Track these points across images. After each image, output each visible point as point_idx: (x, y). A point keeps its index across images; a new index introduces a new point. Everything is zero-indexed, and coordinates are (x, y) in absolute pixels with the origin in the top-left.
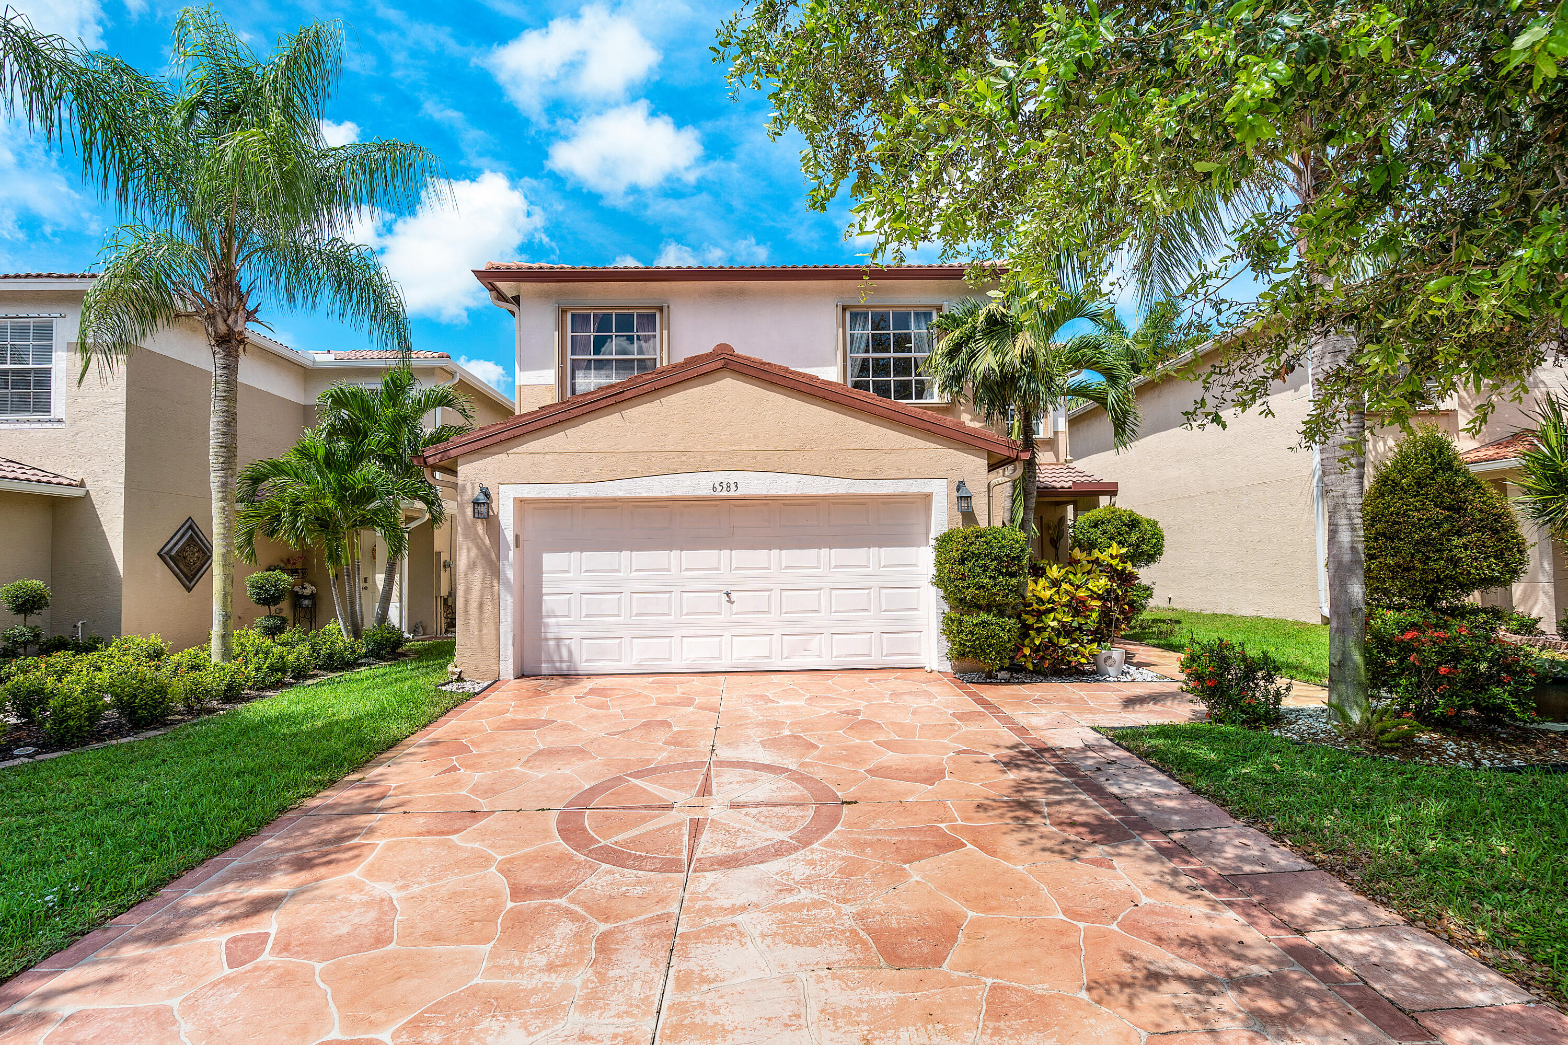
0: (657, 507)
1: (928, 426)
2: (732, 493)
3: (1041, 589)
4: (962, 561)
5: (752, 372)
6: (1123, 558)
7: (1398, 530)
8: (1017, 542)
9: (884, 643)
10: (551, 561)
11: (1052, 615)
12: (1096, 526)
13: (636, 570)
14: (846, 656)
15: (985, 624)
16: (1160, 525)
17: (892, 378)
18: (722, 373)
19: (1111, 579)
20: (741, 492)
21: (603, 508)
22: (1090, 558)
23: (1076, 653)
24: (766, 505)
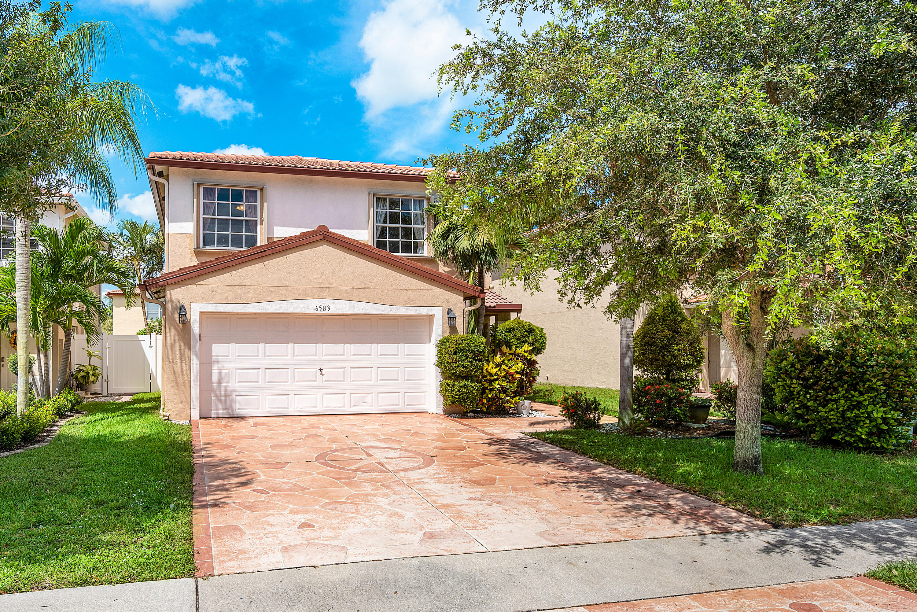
0: (281, 318)
1: (433, 277)
2: (326, 312)
3: (491, 368)
4: (455, 353)
5: (339, 243)
6: (531, 352)
7: (654, 342)
8: (482, 343)
9: (406, 398)
10: (218, 349)
11: (497, 382)
12: (510, 331)
13: (268, 356)
14: (386, 405)
15: (466, 386)
16: (545, 331)
17: (400, 240)
18: (321, 242)
19: (524, 364)
20: (331, 311)
21: (249, 318)
22: (511, 352)
23: (508, 401)
24: (342, 319)
